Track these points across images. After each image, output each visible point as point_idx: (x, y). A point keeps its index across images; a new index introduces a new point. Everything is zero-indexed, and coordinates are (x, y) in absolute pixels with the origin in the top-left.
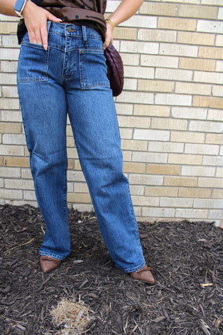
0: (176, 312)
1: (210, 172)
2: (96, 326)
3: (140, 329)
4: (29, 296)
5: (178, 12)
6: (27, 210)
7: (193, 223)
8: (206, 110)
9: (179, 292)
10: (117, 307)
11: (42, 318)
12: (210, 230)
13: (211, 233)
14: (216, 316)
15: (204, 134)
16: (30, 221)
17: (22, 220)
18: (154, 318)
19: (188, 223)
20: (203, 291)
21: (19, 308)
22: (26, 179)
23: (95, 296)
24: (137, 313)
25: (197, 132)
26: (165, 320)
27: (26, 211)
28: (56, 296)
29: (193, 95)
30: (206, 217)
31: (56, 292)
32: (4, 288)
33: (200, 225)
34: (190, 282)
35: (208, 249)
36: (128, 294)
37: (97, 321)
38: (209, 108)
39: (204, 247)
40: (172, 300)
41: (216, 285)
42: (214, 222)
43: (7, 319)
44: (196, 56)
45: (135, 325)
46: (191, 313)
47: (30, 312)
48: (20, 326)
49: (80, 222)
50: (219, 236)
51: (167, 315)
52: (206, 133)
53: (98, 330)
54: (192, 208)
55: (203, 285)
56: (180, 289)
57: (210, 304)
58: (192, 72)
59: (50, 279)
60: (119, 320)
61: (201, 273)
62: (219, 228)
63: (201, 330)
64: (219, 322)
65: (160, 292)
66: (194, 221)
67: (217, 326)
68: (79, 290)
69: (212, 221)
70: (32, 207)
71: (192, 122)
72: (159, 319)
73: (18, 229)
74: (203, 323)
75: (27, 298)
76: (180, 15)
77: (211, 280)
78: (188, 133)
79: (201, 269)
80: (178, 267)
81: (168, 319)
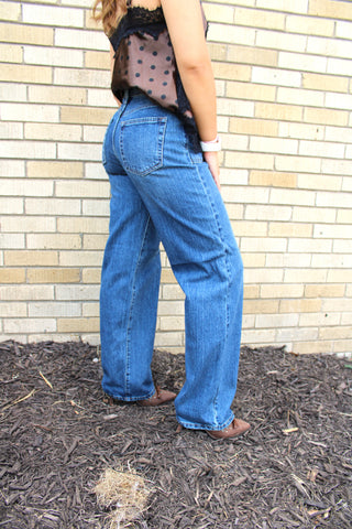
0: (258, 470)
1: (275, 276)
2: (159, 501)
3: (217, 497)
4: (52, 473)
5: (226, 55)
6: (13, 348)
7: (256, 350)
8: (268, 190)
9: (257, 444)
10: (180, 472)
11: (79, 501)
12: (281, 357)
13: (283, 362)
14: (308, 467)
15: (266, 224)
16: (20, 365)
17: (6, 364)
18: (231, 480)
19: (249, 350)
20: (287, 440)
21: (40, 491)
22: (7, 301)
23: (148, 461)
24: (208, 477)
25: (257, 221)
26: (246, 481)
27: (11, 351)
28: (91, 468)
29: (249, 170)
30: (273, 340)
31: (89, 463)
32: (11, 466)
33: (267, 352)
34: (268, 429)
35: (283, 383)
36: (190, 453)
37: (158, 493)
38: (271, 187)
39: (277, 381)
40: (249, 455)
41: (303, 429)
42: (284, 347)
43: (28, 509)
44: (252, 116)
45: (209, 492)
46: (276, 468)
47: (59, 495)
48: (49, 516)
49: (95, 360)
50: (293, 365)
51: (246, 475)
52: (268, 222)
53: (161, 505)
54: (254, 328)
55: (286, 431)
56: (256, 439)
57: (299, 455)
58: (246, 137)
59: (77, 446)
60: (186, 488)
61: (281, 416)
62: (292, 354)
63: (294, 487)
64: (314, 474)
65: (232, 446)
66: (258, 346)
67: (313, 479)
68: (121, 456)
69: (282, 345)
70: (18, 343)
71: (249, 207)
72: (237, 481)
73: (5, 379)
74: (296, 478)
75: (49, 476)
76: (229, 60)
77: (295, 423)
78: (243, 223)
79: (280, 410)
80: (250, 411)
81: (250, 479)
